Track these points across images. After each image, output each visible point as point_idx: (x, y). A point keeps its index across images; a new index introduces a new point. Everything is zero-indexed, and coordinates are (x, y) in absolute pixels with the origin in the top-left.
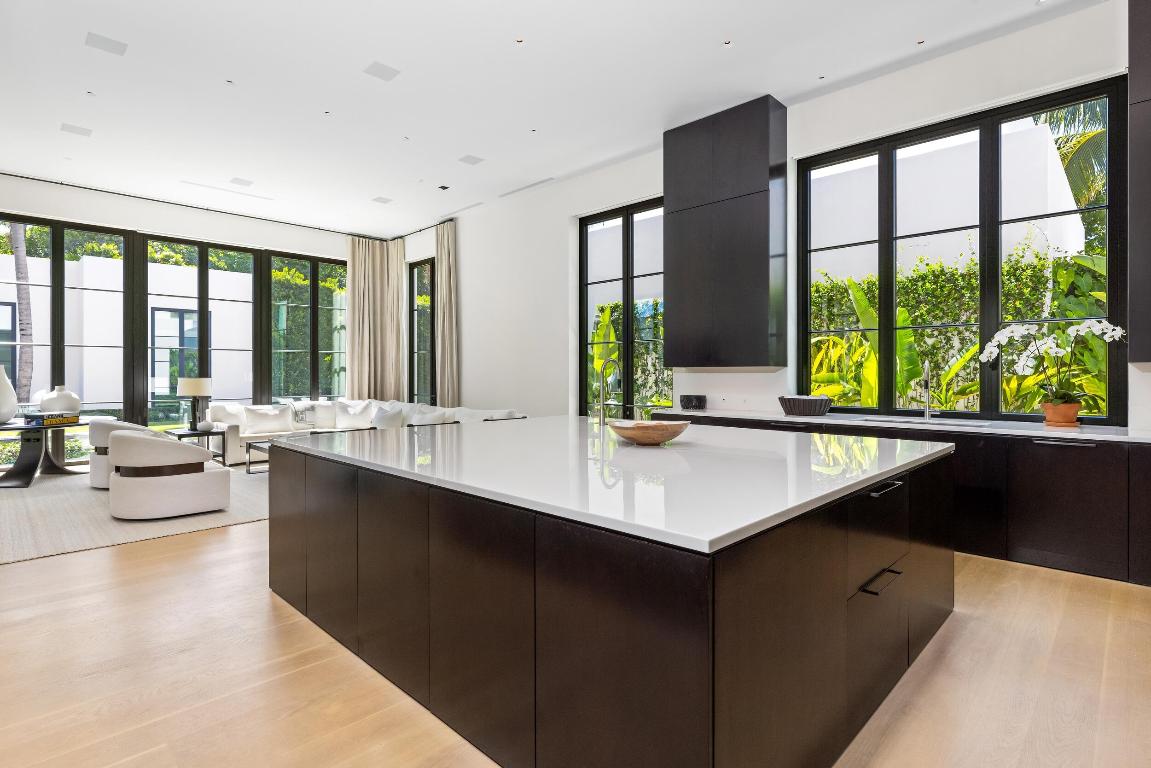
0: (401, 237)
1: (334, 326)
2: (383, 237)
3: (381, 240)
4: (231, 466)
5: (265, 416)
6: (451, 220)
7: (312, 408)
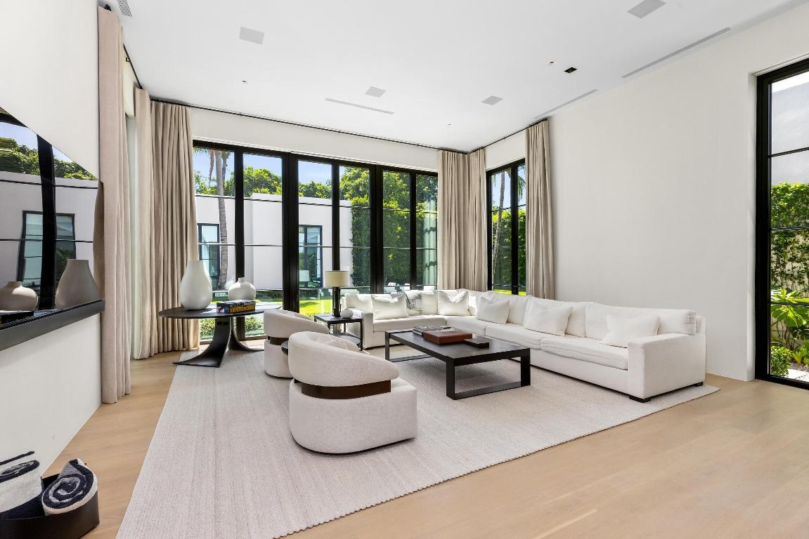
0: (482, 148)
1: (425, 228)
2: (465, 150)
3: (464, 153)
4: (367, 349)
5: (386, 303)
6: (545, 119)
7: (419, 297)
